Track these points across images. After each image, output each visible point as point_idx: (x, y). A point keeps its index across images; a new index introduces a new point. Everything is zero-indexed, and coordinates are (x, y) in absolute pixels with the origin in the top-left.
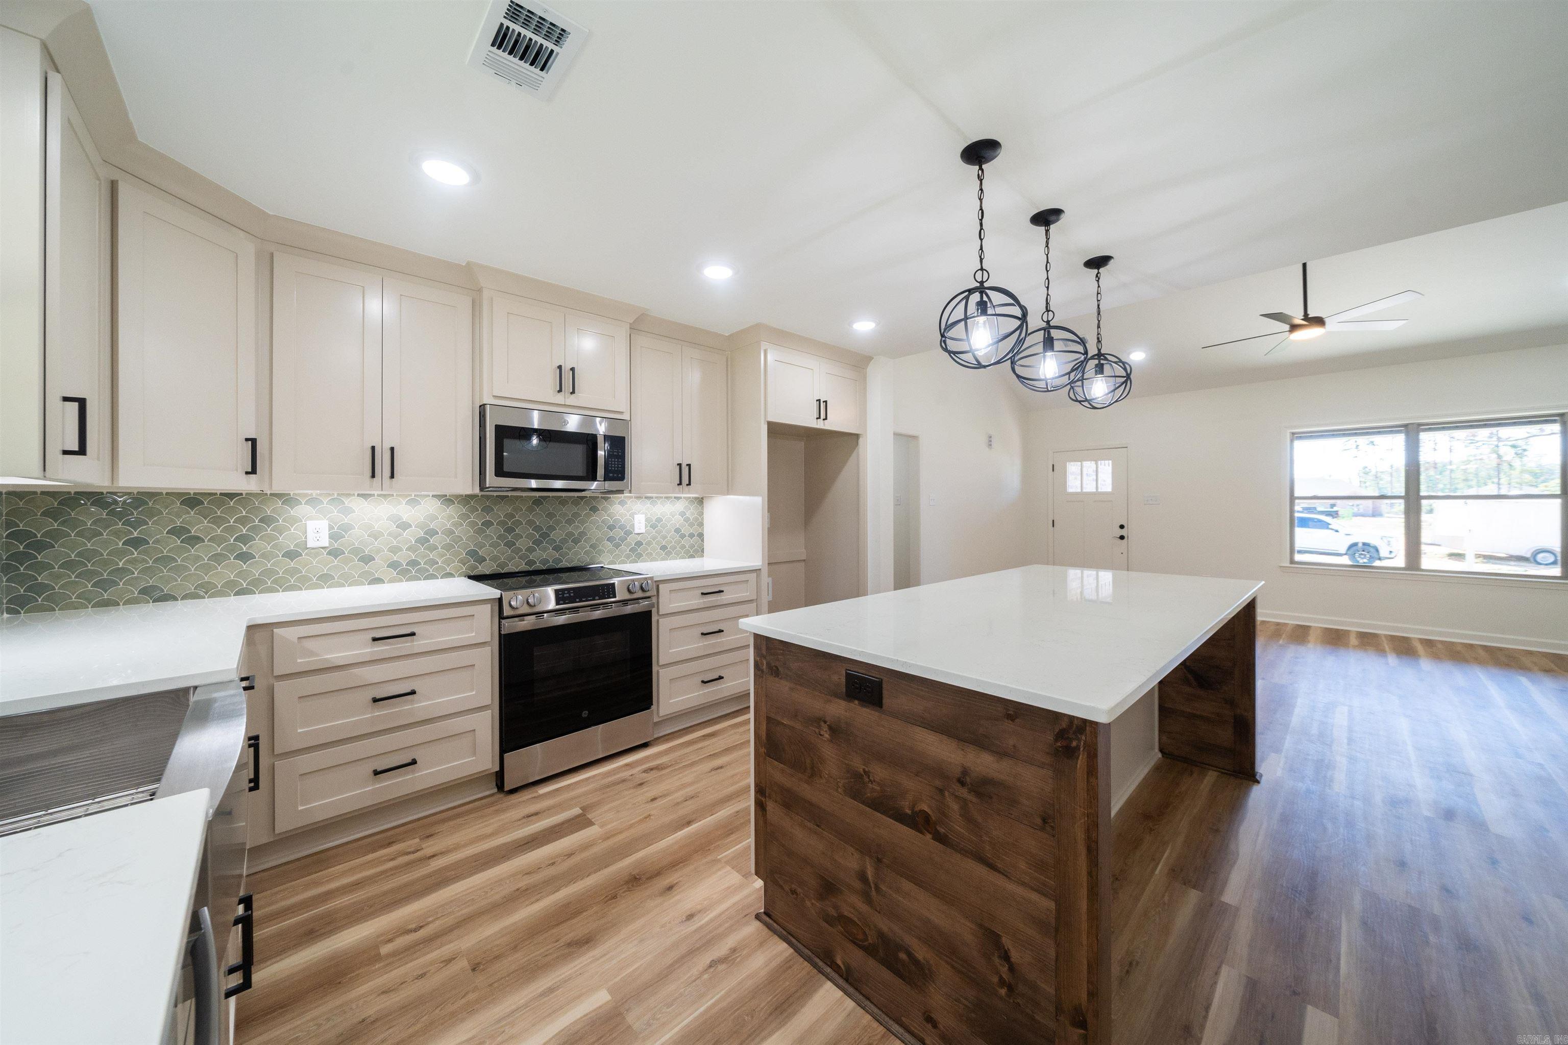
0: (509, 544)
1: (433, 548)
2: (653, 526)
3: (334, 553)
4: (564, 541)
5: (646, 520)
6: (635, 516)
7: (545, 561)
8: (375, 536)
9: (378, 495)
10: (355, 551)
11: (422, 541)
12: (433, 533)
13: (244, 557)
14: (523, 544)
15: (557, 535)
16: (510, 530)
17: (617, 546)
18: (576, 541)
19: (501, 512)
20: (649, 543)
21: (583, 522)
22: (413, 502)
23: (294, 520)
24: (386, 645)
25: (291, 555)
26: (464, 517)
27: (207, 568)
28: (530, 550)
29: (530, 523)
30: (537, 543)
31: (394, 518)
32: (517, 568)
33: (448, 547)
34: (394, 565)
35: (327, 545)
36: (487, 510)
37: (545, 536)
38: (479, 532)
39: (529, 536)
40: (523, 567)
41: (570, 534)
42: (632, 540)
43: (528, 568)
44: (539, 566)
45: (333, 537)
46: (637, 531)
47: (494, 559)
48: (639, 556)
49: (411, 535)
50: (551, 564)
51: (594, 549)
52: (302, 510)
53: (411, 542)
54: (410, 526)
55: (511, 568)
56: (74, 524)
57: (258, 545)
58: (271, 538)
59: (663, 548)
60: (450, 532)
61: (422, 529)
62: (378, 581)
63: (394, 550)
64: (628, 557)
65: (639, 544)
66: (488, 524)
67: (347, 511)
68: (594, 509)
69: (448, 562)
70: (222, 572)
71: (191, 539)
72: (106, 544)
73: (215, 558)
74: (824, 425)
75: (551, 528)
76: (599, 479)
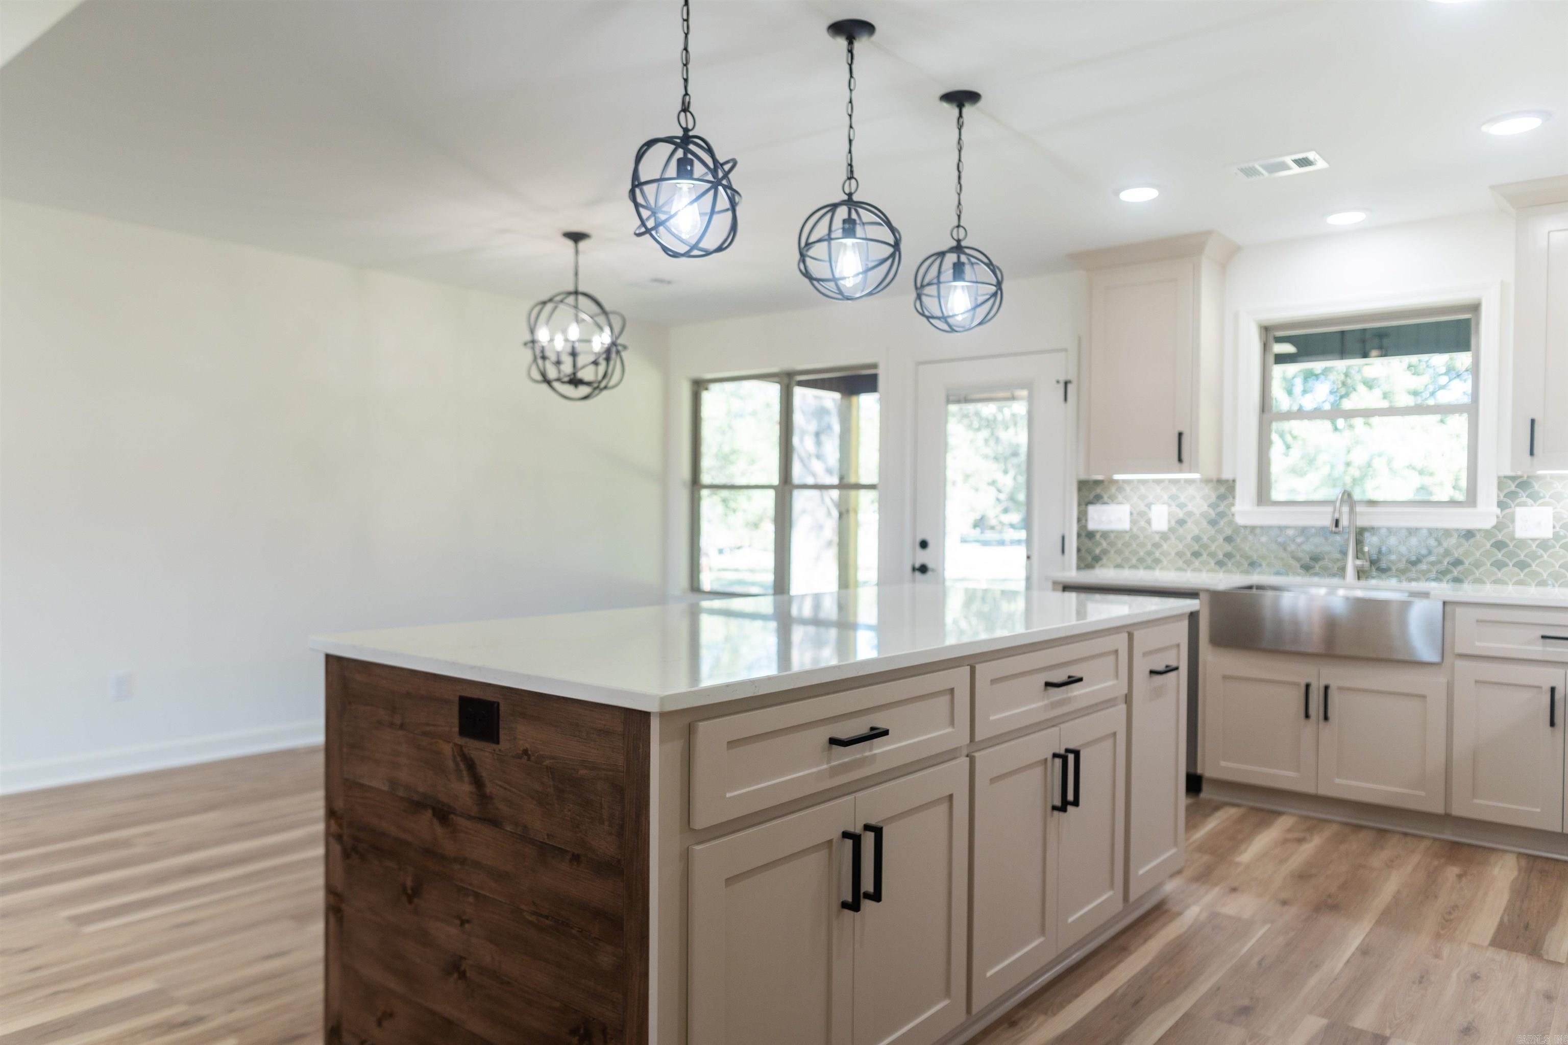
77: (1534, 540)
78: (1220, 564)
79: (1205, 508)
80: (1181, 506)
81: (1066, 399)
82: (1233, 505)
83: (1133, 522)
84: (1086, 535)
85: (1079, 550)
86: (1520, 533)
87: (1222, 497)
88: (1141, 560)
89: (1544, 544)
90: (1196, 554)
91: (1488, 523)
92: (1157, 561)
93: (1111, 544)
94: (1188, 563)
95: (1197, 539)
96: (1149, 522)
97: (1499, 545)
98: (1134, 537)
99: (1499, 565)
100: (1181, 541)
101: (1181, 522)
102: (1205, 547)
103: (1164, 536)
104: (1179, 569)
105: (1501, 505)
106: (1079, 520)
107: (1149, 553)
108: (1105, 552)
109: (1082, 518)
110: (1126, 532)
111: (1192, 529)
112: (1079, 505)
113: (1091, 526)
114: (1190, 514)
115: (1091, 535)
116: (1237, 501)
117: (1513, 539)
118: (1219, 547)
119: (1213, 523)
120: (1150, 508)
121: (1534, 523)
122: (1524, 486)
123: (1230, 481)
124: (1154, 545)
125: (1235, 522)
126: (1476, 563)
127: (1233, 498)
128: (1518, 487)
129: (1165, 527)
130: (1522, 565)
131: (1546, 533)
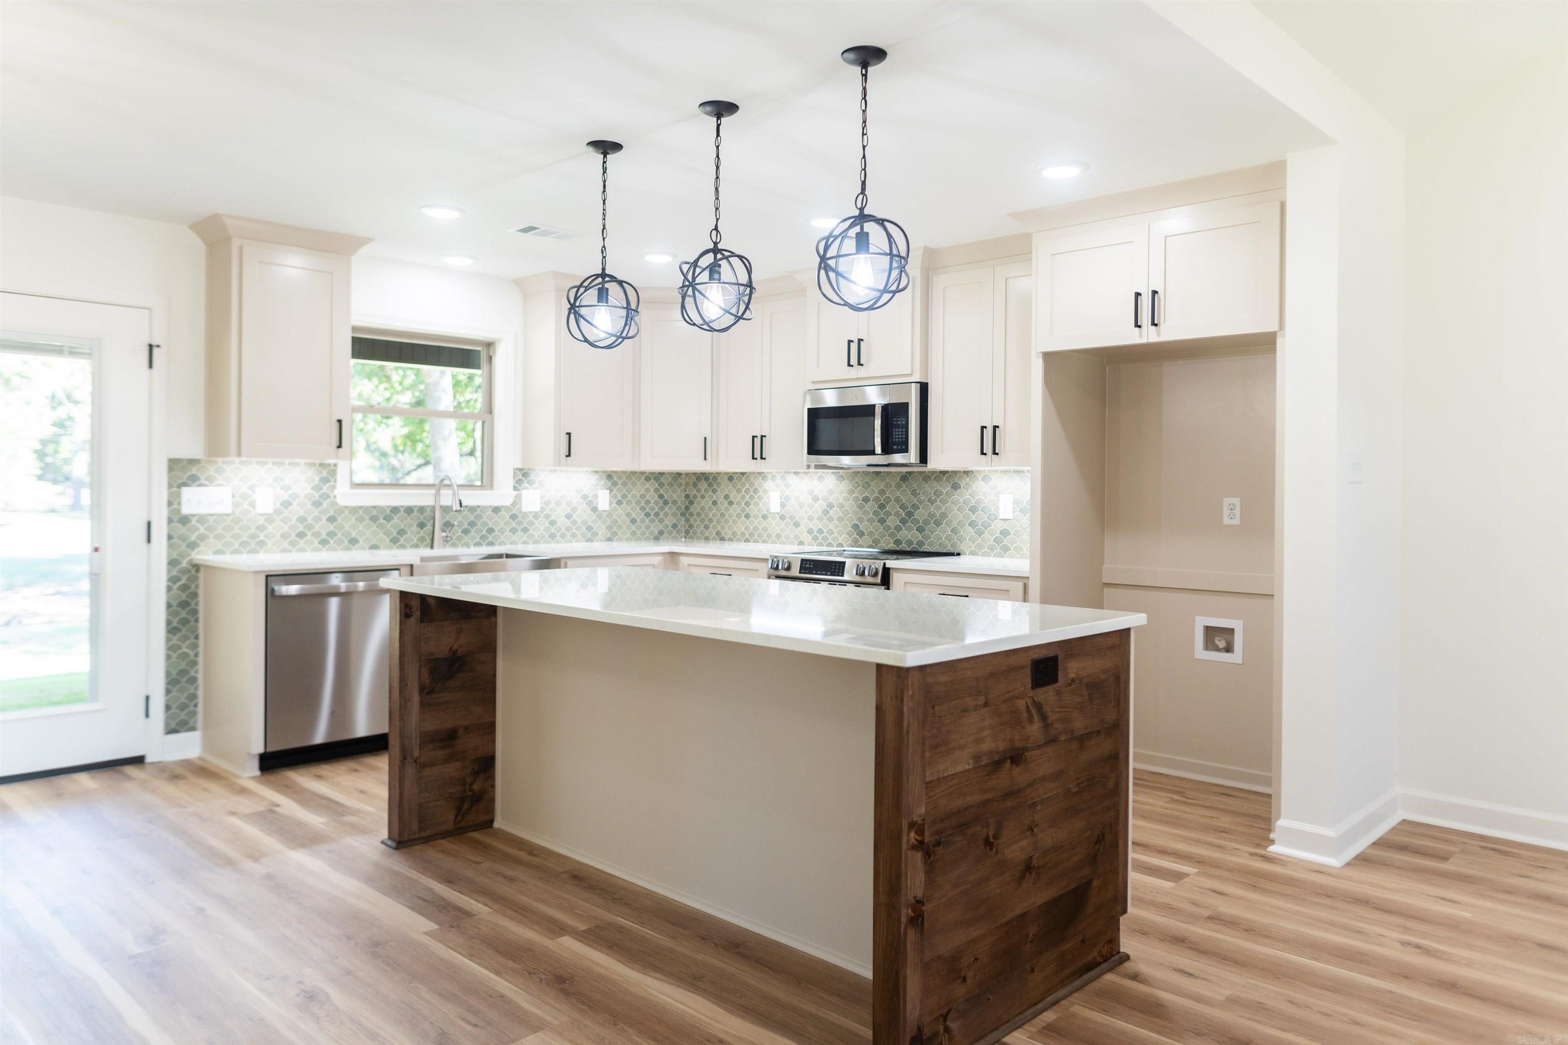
0: (882, 521)
1: (831, 520)
2: (1024, 511)
3: (782, 518)
4: (926, 522)
5: (1016, 502)
6: (1001, 496)
7: (910, 543)
8: (801, 506)
9: (803, 473)
10: (792, 518)
11: (825, 512)
12: (831, 506)
14: (892, 521)
15: (921, 514)
16: (882, 507)
17: (980, 533)
18: (938, 523)
19: (876, 486)
20: (1017, 534)
21: (944, 502)
22: (820, 478)
23: (765, 491)
25: (765, 517)
26: (851, 492)
27: (735, 523)
28: (898, 528)
29: (898, 500)
30: (903, 521)
31: (811, 492)
32: (887, 546)
33: (840, 519)
35: (779, 512)
37: (910, 514)
38: (861, 507)
39: (897, 514)
41: (932, 515)
42: (997, 526)
43: (895, 548)
44: (904, 547)
45: (783, 505)
46: (1002, 516)
48: (1006, 549)
49: (820, 506)
50: (914, 547)
51: (956, 534)
52: (769, 485)
53: (819, 512)
54: (819, 499)
56: (699, 491)
57: (753, 510)
58: (757, 504)
60: (841, 506)
61: (825, 502)
63: (811, 518)
64: (992, 548)
65: (1005, 533)
67: (787, 485)
68: (956, 487)
69: (840, 533)
70: (740, 526)
71: (731, 503)
72: (707, 503)
73: (739, 516)
74: (1158, 334)
75: (915, 507)
76: (876, 453)
77: (530, 512)
78: (324, 542)
79: (309, 490)
80: (286, 488)
81: (151, 365)
82: (334, 487)
83: (236, 505)
84: (178, 519)
85: (170, 537)
86: (524, 509)
87: (325, 480)
88: (244, 544)
89: (536, 515)
90: (301, 535)
91: (508, 502)
92: (261, 544)
93: (210, 529)
94: (293, 544)
95: (302, 520)
96: (253, 505)
97: (514, 517)
98: (237, 520)
99: (514, 531)
100: (286, 524)
101: (287, 504)
102: (309, 527)
103: (269, 519)
104: (284, 551)
105: (515, 488)
106: (170, 503)
107: (253, 537)
108: (203, 538)
109: (173, 501)
110: (228, 515)
111: (296, 511)
112: (170, 486)
113: (186, 510)
114: (295, 496)
115: (185, 520)
116: (338, 484)
117: (521, 512)
118: (323, 527)
119: (317, 504)
120: (254, 491)
121: (531, 501)
122: (526, 475)
123: (332, 465)
124: (258, 528)
125: (336, 504)
126: (502, 531)
127: (335, 481)
128: (523, 476)
129: (269, 510)
130: (525, 530)
131: (537, 508)
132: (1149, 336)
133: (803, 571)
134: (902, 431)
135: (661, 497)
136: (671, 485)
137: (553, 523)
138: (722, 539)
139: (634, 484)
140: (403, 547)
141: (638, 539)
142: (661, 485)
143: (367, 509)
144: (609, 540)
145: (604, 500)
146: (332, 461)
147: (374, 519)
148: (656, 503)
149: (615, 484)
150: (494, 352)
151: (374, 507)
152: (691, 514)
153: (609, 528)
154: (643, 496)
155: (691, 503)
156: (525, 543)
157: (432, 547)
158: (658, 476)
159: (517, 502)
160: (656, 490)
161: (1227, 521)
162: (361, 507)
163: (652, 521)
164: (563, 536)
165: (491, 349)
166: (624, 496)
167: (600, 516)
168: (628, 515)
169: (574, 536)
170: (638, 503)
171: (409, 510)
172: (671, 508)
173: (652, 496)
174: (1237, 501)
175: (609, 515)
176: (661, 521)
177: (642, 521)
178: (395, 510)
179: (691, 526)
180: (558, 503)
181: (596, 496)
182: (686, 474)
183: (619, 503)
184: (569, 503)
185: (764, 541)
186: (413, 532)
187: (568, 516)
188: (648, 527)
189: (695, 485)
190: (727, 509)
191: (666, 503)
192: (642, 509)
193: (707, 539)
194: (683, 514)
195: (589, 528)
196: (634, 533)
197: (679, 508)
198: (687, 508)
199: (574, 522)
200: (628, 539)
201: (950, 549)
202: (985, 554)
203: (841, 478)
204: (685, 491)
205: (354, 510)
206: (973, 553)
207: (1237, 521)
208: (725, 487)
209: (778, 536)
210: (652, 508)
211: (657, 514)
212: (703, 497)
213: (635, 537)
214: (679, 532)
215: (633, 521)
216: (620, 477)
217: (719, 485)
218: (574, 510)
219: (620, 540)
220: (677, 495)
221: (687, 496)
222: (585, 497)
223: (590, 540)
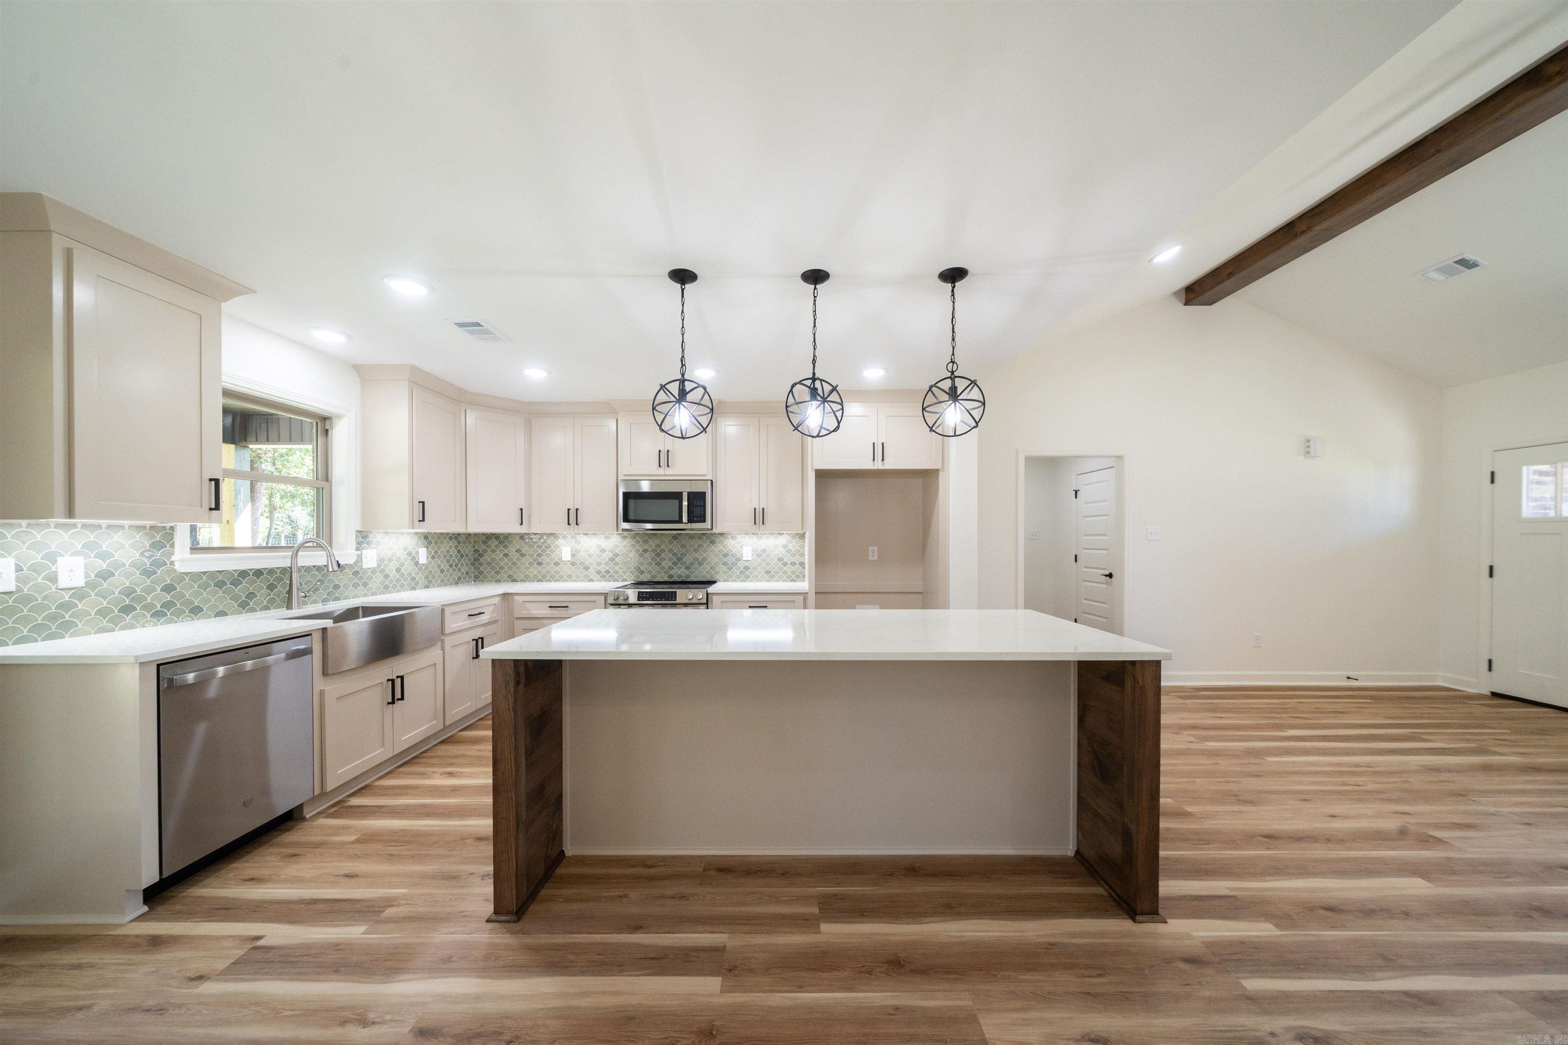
0: (658, 564)
1: (617, 564)
2: (759, 556)
3: (573, 564)
4: (692, 563)
5: (753, 550)
6: (744, 548)
7: (680, 576)
8: (590, 556)
9: (592, 534)
10: (582, 563)
11: (612, 560)
12: (616, 555)
13: (540, 564)
14: (666, 564)
15: (688, 559)
16: (658, 555)
17: (730, 569)
18: (700, 564)
19: (653, 543)
20: (755, 568)
21: (705, 551)
22: (607, 537)
23: (558, 547)
24: (557, 610)
25: (557, 564)
26: (633, 546)
27: (527, 568)
28: (671, 568)
29: (671, 551)
30: (675, 564)
31: (599, 547)
32: (662, 579)
33: (625, 563)
34: (598, 572)
35: (570, 560)
36: (646, 542)
37: (679, 559)
38: (641, 555)
39: (670, 559)
40: (666, 579)
41: (696, 559)
42: (742, 564)
43: (669, 580)
44: (676, 579)
45: (573, 556)
46: (744, 559)
47: (650, 572)
48: (747, 577)
49: (607, 556)
50: (684, 579)
51: (713, 570)
52: (560, 542)
53: (606, 559)
54: (606, 551)
55: (659, 579)
56: (489, 546)
57: (545, 559)
58: (549, 555)
59: (768, 572)
60: (626, 555)
61: (612, 553)
62: (592, 580)
63: (599, 564)
64: (738, 577)
65: (747, 568)
66: (646, 551)
67: (578, 542)
68: (713, 542)
69: (624, 572)
70: (533, 571)
71: (523, 555)
72: (498, 555)
73: (530, 564)
74: (883, 465)
75: (684, 555)
76: (684, 522)
77: (369, 568)
78: (158, 615)
79: (137, 555)
80: (102, 556)
82: (172, 554)
83: (22, 579)
86: (365, 566)
87: (157, 546)
88: (37, 628)
89: (374, 571)
90: (127, 610)
91: (351, 561)
92: (65, 625)
94: (113, 621)
95: (128, 592)
96: (54, 579)
97: (356, 573)
98: (25, 599)
99: (356, 586)
100: (105, 598)
101: (105, 575)
102: (138, 599)
103: (79, 593)
105: (357, 549)
107: (53, 617)
110: (9, 593)
111: (120, 581)
114: (119, 565)
116: (175, 549)
117: (362, 569)
118: (157, 598)
119: (148, 572)
120: (54, 562)
121: (370, 559)
122: (365, 537)
123: (168, 528)
124: (62, 606)
125: (175, 571)
126: (346, 586)
127: (172, 546)
128: (363, 538)
129: (80, 582)
130: (365, 584)
131: (374, 564)
132: (878, 465)
133: (641, 599)
134: (701, 509)
135: (459, 551)
136: (465, 543)
137: (387, 576)
138: (514, 581)
139: (442, 543)
140: (253, 610)
141: (446, 585)
142: (459, 543)
143: (212, 575)
144: (427, 587)
145: (423, 556)
146: (168, 525)
147: (220, 585)
148: (457, 556)
149: (430, 543)
150: (332, 427)
151: (220, 572)
152: (481, 564)
153: (427, 577)
154: (448, 552)
155: (481, 555)
156: (365, 595)
157: (289, 607)
158: (456, 537)
159: (360, 558)
160: (456, 547)
161: (871, 558)
162: (204, 573)
163: (454, 570)
164: (394, 587)
165: (328, 423)
166: (436, 552)
167: (420, 569)
168: (439, 566)
169: (402, 586)
170: (445, 557)
171: (258, 573)
172: (465, 560)
173: (453, 552)
174: (876, 548)
175: (427, 568)
176: (459, 570)
177: (448, 570)
178: (243, 574)
179: (481, 572)
180: (390, 560)
181: (417, 553)
182: (474, 534)
183: (433, 557)
184: (398, 559)
185: (556, 581)
186: (262, 595)
187: (398, 570)
188: (451, 575)
189: (484, 542)
190: (518, 559)
191: (462, 556)
192: (448, 561)
193: (498, 581)
194: (473, 564)
195: (413, 579)
196: (443, 580)
197: (470, 560)
198: (476, 560)
199: (403, 575)
200: (440, 586)
201: (708, 578)
202: (734, 581)
203: (625, 537)
204: (474, 547)
205: (196, 576)
206: (725, 581)
207: (876, 558)
208: (517, 544)
209: (569, 576)
210: (454, 561)
211: (457, 565)
212: (493, 551)
213: (444, 583)
214: (470, 577)
215: (442, 571)
216: (433, 538)
217: (510, 542)
218: (402, 564)
219: (434, 586)
220: (468, 550)
221: (476, 551)
222: (409, 554)
223: (414, 588)
